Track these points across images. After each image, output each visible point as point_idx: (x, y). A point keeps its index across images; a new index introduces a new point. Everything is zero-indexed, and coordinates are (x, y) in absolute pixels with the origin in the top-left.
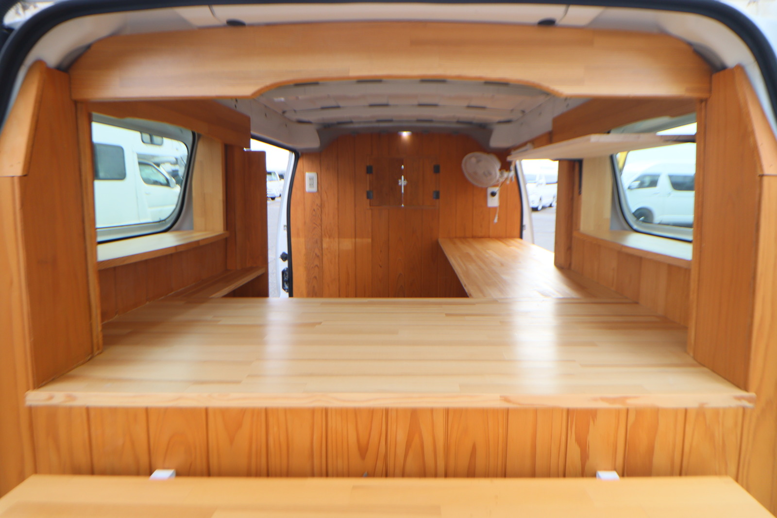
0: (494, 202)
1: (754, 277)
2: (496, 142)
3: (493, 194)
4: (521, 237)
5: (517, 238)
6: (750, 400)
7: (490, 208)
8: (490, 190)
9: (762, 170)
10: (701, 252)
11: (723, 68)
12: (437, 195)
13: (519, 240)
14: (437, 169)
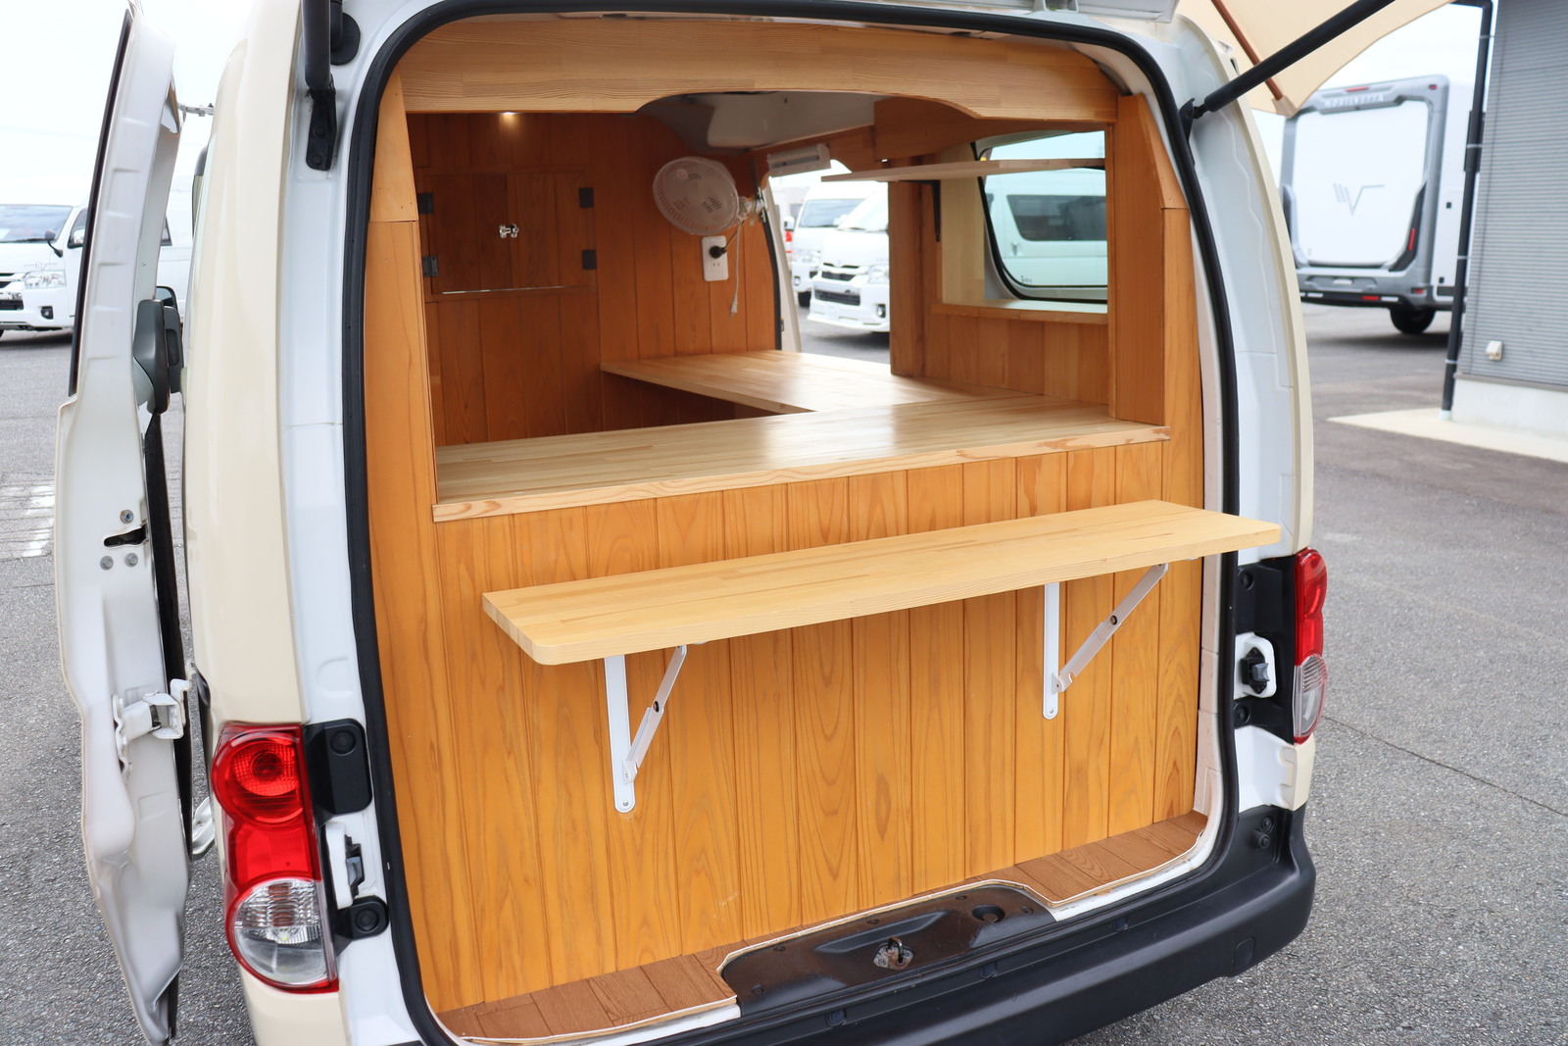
0: (717, 270)
1: (1163, 311)
2: (723, 133)
3: (716, 252)
4: (778, 346)
5: (771, 349)
6: (1167, 433)
7: (709, 282)
8: (709, 243)
9: (1164, 204)
10: (1116, 295)
11: (1128, 93)
12: (589, 260)
13: (774, 354)
14: (586, 198)
